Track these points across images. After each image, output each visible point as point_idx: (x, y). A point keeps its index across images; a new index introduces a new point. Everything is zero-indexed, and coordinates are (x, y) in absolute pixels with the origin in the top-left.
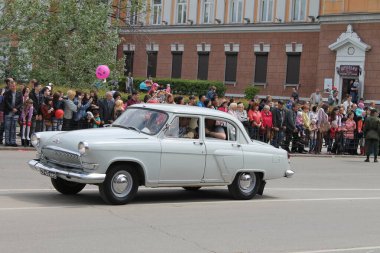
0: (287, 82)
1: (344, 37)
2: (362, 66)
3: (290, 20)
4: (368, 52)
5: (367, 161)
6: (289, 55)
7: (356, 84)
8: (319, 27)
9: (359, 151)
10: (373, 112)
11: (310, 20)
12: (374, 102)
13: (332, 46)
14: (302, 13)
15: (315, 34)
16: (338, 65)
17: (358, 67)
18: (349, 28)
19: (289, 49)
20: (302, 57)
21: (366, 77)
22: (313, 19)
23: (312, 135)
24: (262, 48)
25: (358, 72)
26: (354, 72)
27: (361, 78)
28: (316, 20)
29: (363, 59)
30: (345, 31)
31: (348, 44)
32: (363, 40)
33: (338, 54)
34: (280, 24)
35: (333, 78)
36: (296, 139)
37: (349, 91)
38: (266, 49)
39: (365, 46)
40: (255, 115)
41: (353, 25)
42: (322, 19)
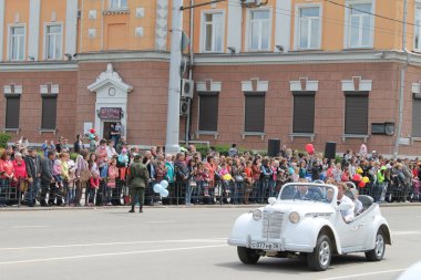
0: (43, 127)
1: (103, 77)
2: (124, 109)
3: (44, 58)
4: (130, 93)
5: (132, 211)
6: (45, 97)
7: (117, 127)
8: (76, 66)
9: (122, 201)
10: (137, 158)
11: (66, 58)
12: (137, 147)
13: (91, 87)
14: (57, 51)
15: (73, 74)
16: (98, 107)
17: (120, 109)
18: (109, 67)
19: (44, 90)
20: (59, 99)
21: (128, 120)
22: (70, 58)
23: (71, 185)
24: (13, 89)
25: (121, 115)
26: (115, 114)
27: (124, 121)
28: (73, 58)
29: (125, 101)
30: (105, 70)
31: (109, 84)
32: (124, 80)
33: (98, 95)
34: (32, 62)
35: (93, 122)
36: (54, 190)
37: (111, 137)
38: (18, 90)
39: (126, 87)
40: (6, 165)
41: (113, 64)
42: (79, 58)
